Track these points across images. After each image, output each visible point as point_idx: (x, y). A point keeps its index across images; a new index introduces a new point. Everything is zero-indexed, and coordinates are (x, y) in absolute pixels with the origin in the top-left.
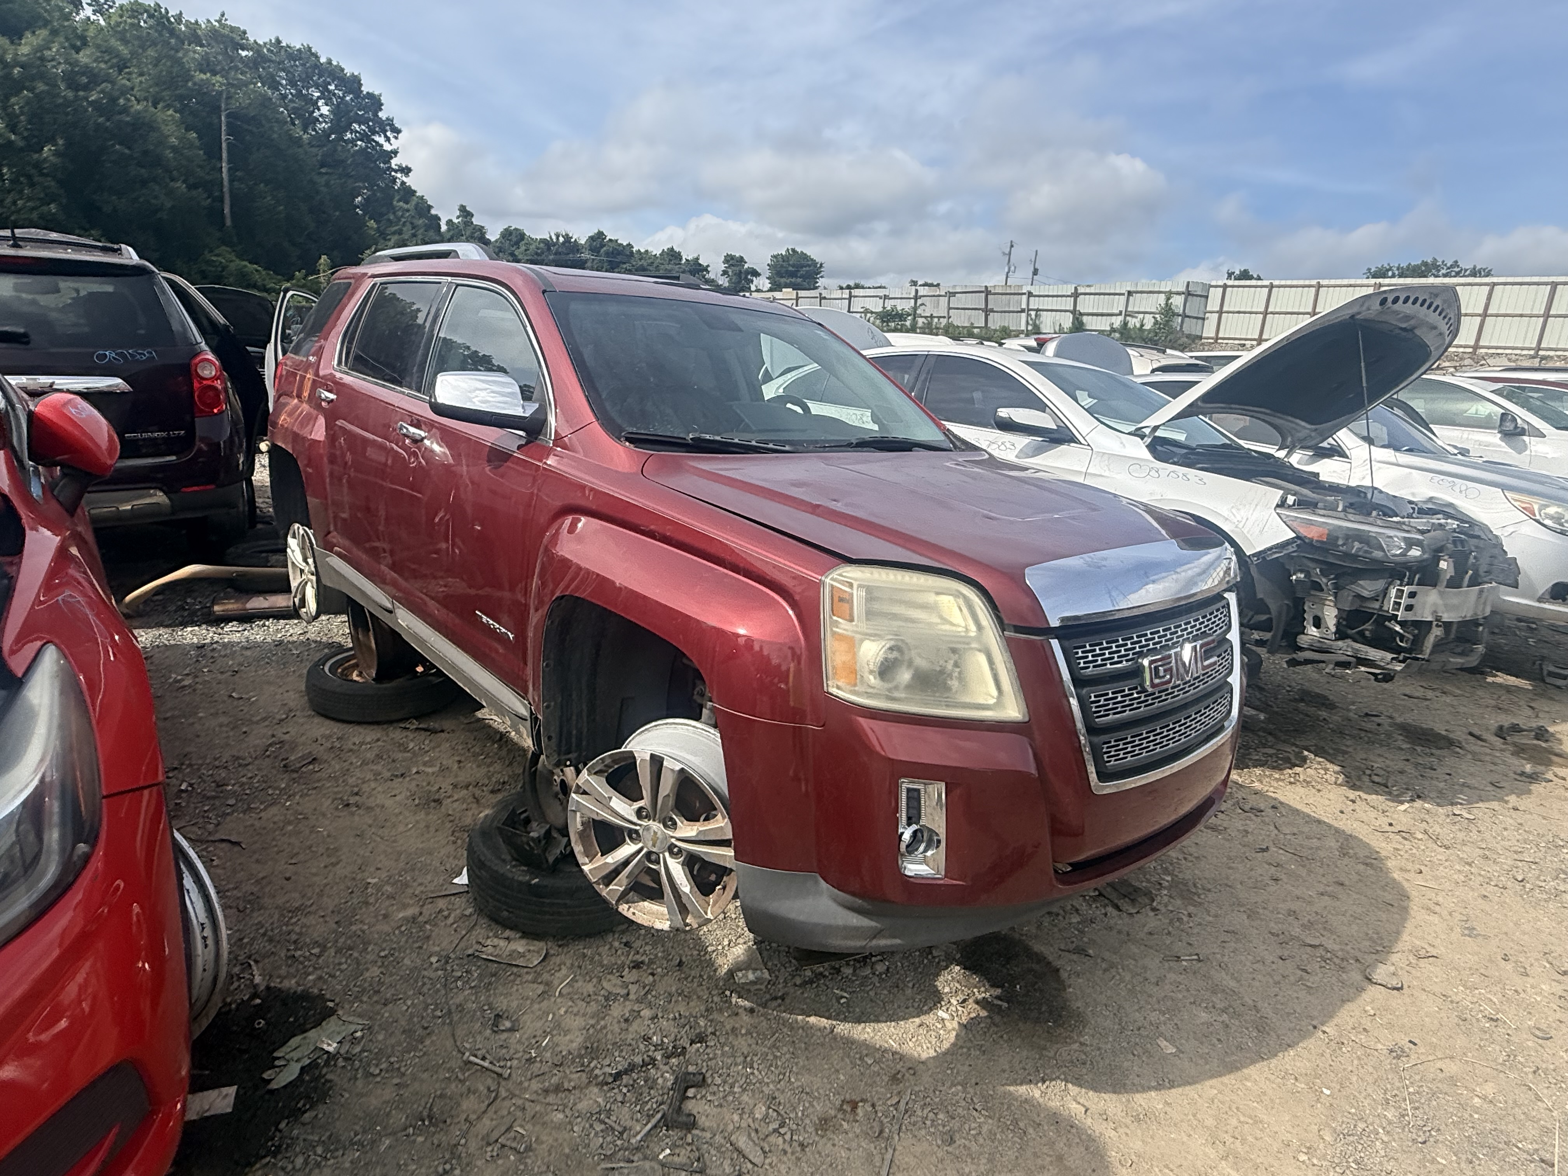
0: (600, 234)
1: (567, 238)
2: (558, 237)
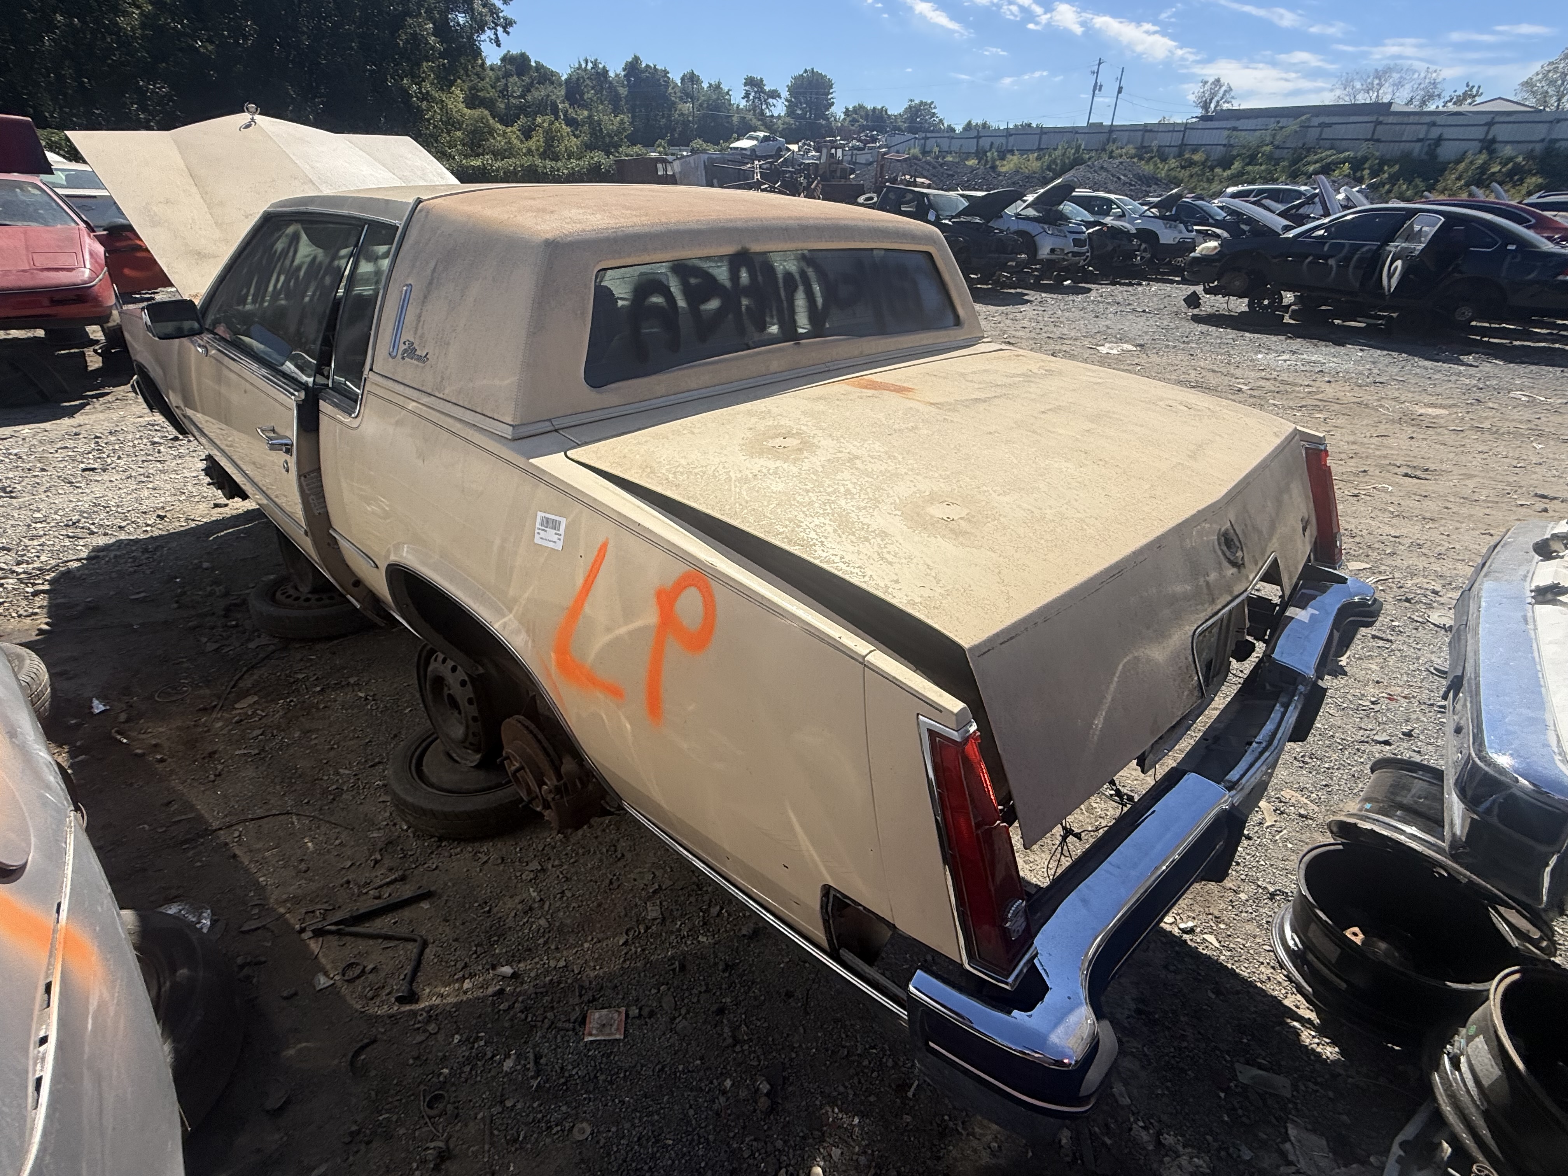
0: (636, 59)
1: (595, 64)
2: (587, 63)
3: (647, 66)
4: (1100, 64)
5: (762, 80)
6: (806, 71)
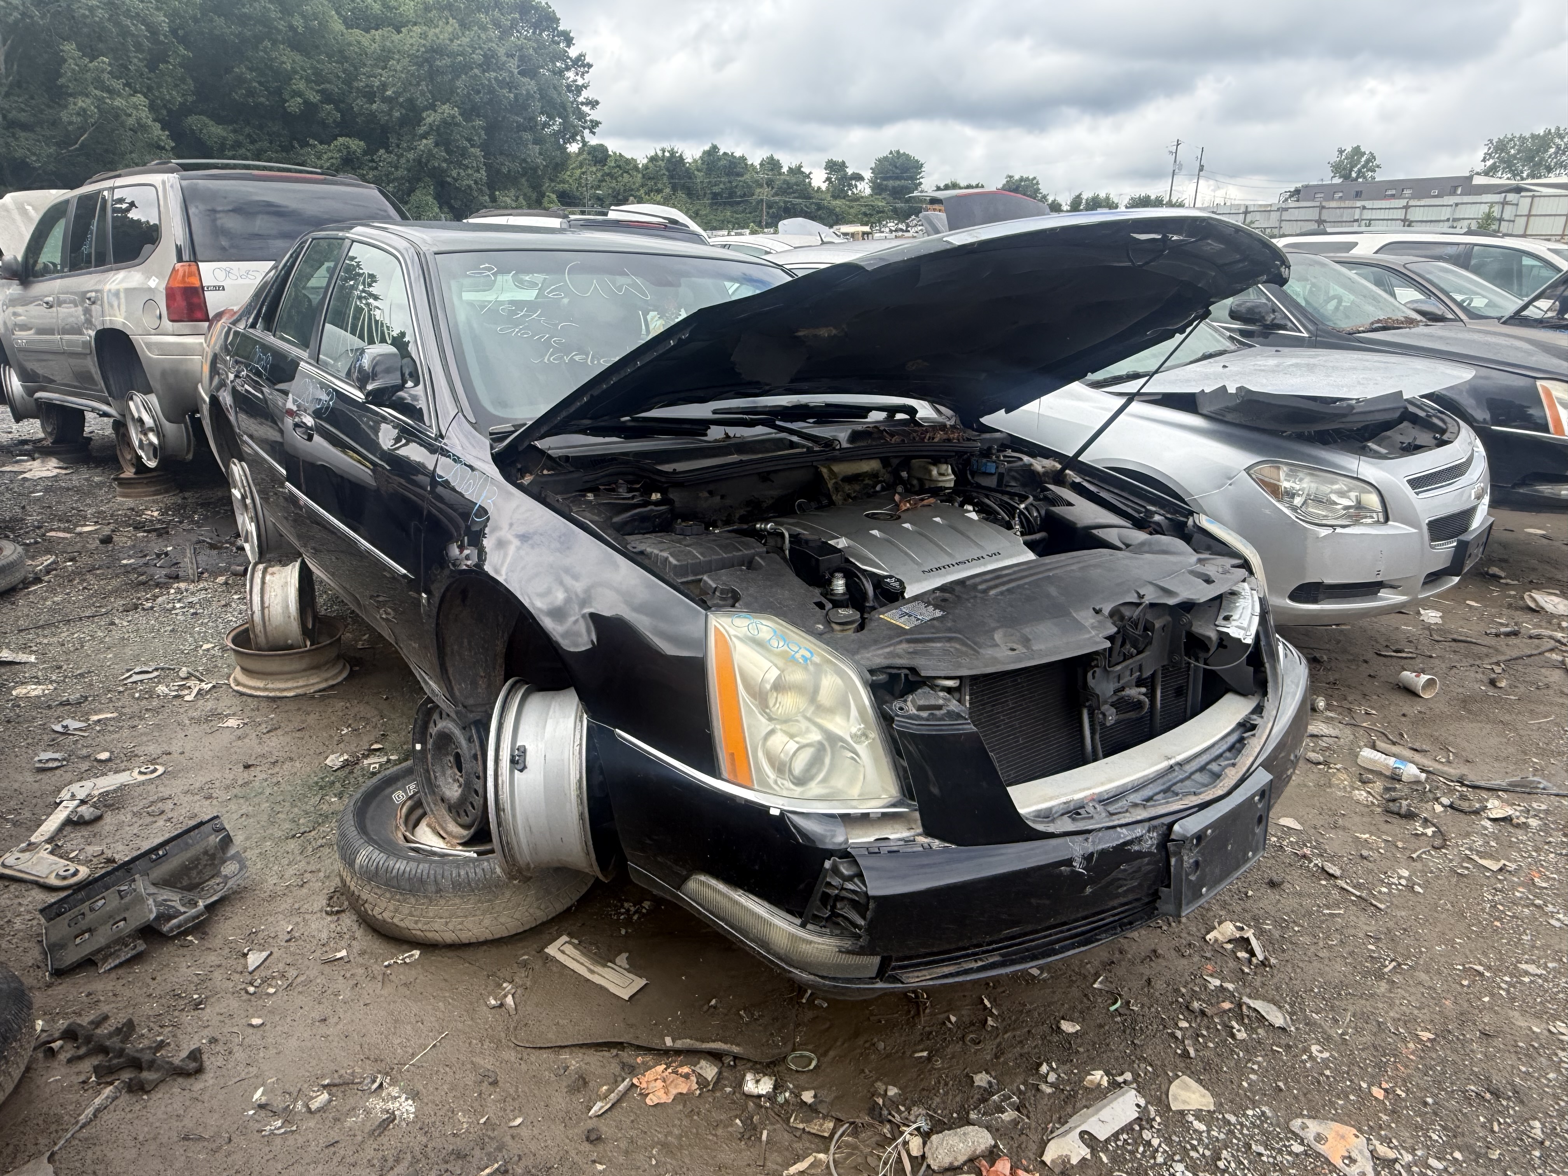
0: (715, 148)
1: (672, 153)
3: (725, 154)
5: (844, 164)
6: (891, 153)
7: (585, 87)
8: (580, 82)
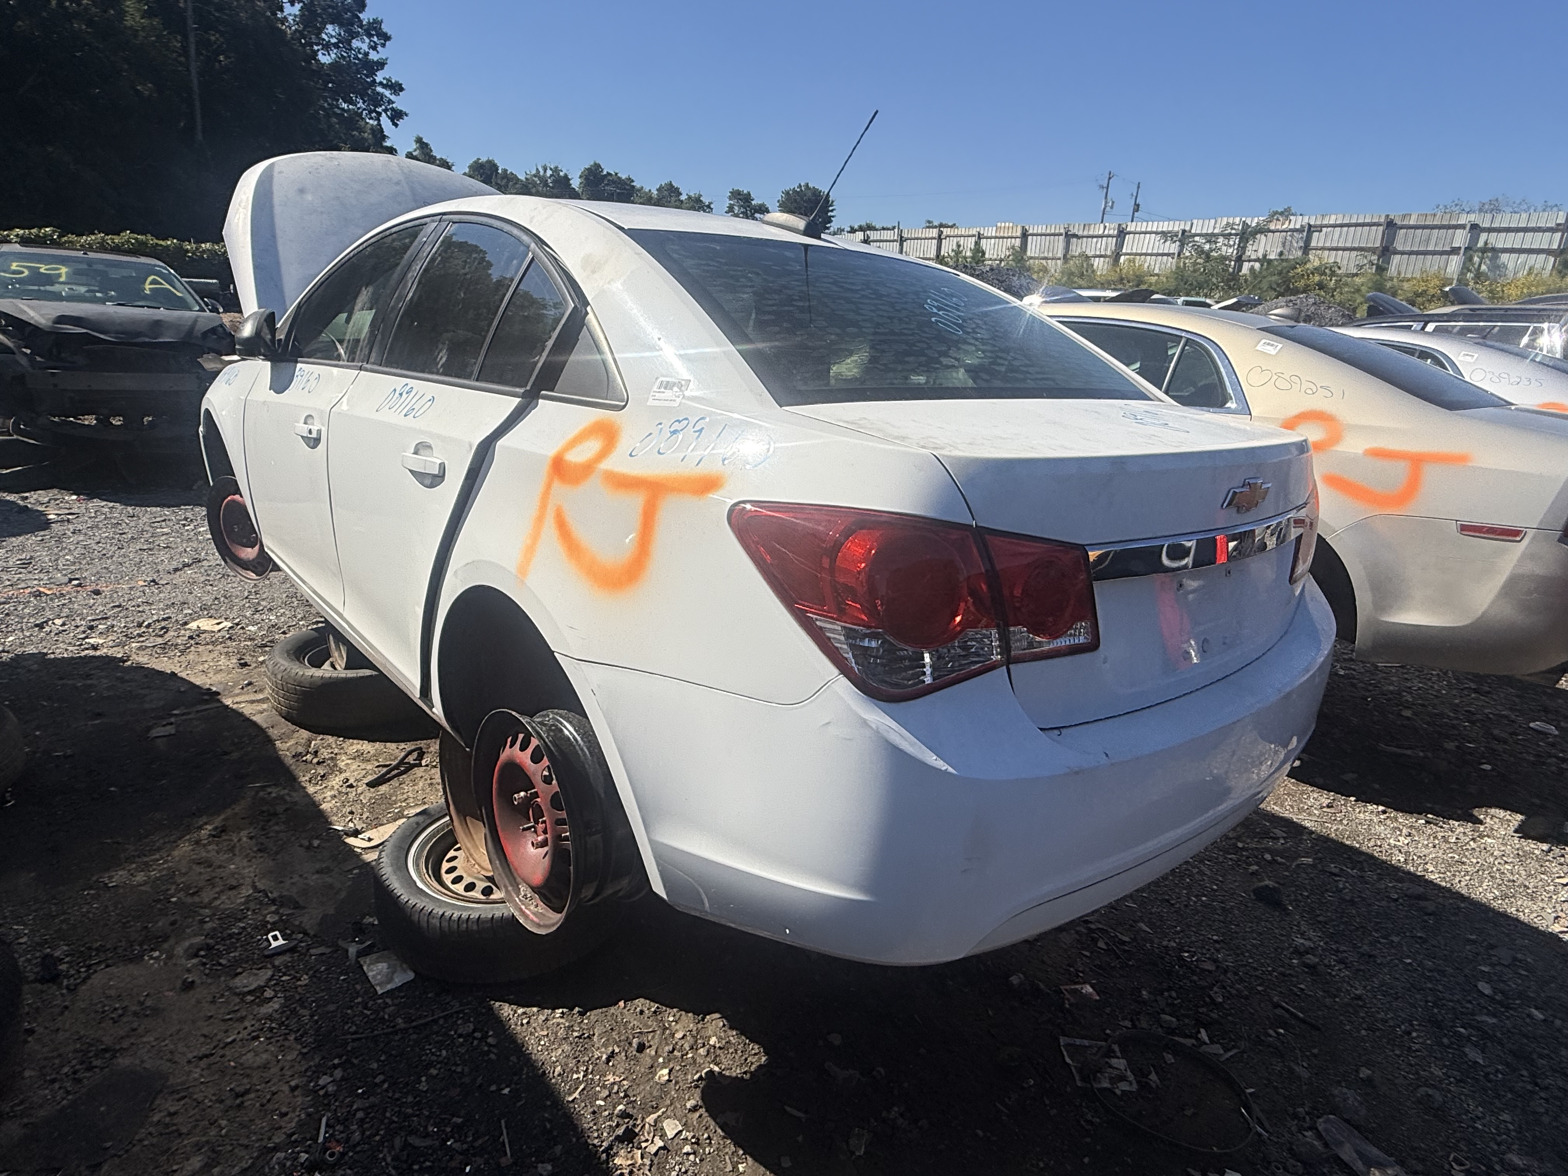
0: (597, 166)
1: (556, 170)
2: (545, 170)
3: (609, 174)
4: (1110, 178)
5: (749, 194)
6: (800, 186)
7: (381, 64)
8: (373, 56)
